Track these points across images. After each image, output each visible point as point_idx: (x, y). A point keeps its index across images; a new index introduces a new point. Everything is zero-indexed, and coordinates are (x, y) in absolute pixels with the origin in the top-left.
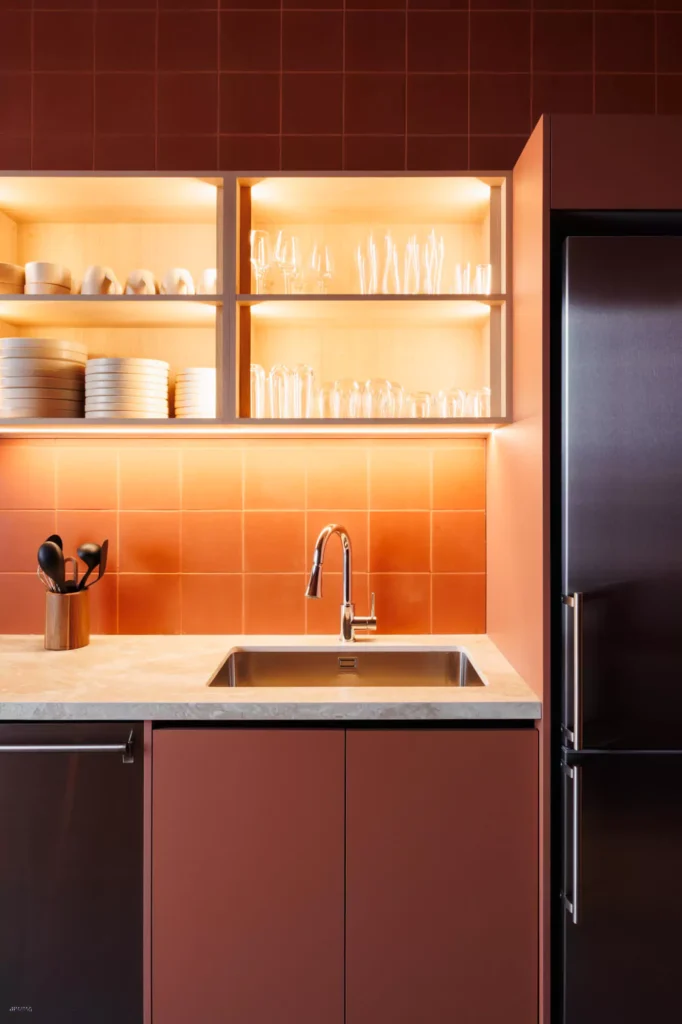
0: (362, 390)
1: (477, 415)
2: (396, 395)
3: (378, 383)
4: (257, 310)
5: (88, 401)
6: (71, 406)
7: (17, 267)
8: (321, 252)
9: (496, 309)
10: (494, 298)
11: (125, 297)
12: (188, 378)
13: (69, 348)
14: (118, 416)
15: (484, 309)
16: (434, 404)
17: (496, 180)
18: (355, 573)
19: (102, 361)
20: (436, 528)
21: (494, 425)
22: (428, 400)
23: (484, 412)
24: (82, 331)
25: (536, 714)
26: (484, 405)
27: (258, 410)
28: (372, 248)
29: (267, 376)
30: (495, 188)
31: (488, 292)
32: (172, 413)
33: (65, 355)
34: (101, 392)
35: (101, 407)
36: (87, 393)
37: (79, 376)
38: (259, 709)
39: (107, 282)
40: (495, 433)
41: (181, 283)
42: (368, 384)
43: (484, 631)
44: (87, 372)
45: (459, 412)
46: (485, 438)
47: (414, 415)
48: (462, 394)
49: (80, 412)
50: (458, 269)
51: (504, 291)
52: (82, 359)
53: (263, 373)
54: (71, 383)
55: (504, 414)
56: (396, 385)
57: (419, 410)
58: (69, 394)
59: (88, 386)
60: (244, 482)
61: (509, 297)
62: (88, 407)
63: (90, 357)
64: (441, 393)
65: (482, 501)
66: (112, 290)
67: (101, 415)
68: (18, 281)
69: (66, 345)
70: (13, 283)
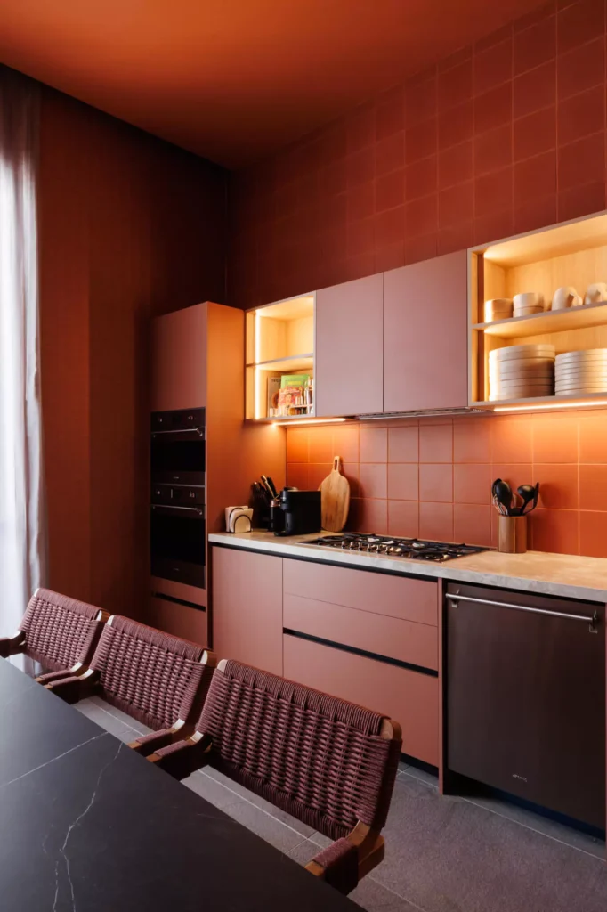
5: (556, 384)
6: (545, 388)
7: (508, 300)
11: (584, 306)
13: (543, 349)
14: (582, 392)
19: (567, 355)
24: (549, 336)
33: (540, 354)
34: (567, 377)
35: (568, 387)
36: (556, 379)
37: (551, 367)
39: (571, 298)
44: (556, 363)
49: (552, 392)
52: (552, 355)
54: (545, 373)
58: (544, 381)
59: (557, 374)
62: (557, 389)
63: (557, 353)
66: (574, 303)
67: (567, 393)
68: (508, 309)
69: (540, 347)
70: (505, 311)
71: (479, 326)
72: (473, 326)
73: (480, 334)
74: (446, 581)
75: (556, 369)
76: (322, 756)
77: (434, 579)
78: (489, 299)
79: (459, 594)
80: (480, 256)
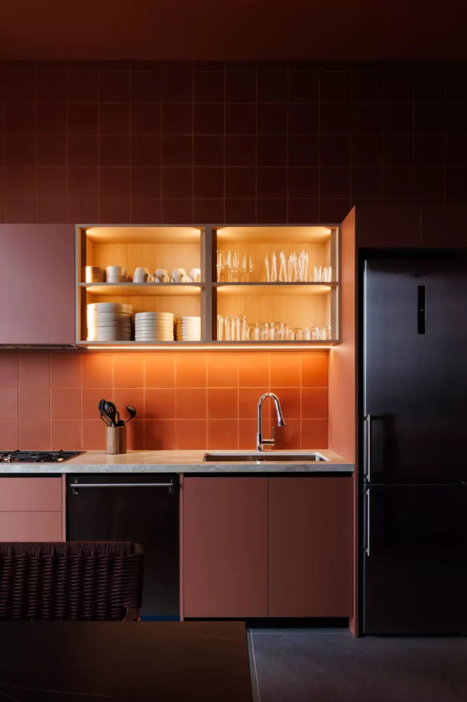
0: (270, 327)
1: (324, 338)
2: (285, 329)
3: (278, 323)
4: (219, 289)
5: (136, 333)
6: (128, 335)
7: (103, 268)
8: (248, 260)
9: (334, 288)
10: (333, 284)
11: (155, 283)
12: (183, 321)
13: (127, 308)
15: (328, 288)
16: (304, 334)
17: (333, 228)
18: (264, 419)
19: (144, 314)
20: (303, 395)
21: (332, 344)
22: (300, 332)
23: (328, 337)
25: (352, 469)
26: (328, 334)
27: (220, 338)
28: (274, 259)
29: (224, 320)
30: (333, 231)
31: (330, 281)
32: (175, 339)
33: (124, 311)
34: (143, 328)
35: (144, 336)
36: (136, 329)
37: (132, 320)
38: (231, 467)
39: (146, 276)
40: (332, 348)
41: (182, 276)
42: (272, 324)
43: (327, 448)
44: (136, 319)
45: (315, 337)
46: (327, 351)
47: (293, 339)
48: (317, 329)
49: (132, 338)
50: (315, 269)
51: (337, 280)
52: (132, 312)
53: (222, 320)
54: (128, 324)
55: (337, 338)
56: (285, 325)
57: (295, 337)
58: (128, 330)
60: (207, 374)
61: (340, 283)
62: (136, 336)
63: (136, 312)
64: (307, 329)
65: (326, 382)
66: (149, 280)
67: (144, 340)
68: (102, 275)
69: (124, 306)
70: (101, 276)
71: (82, 284)
72: (78, 284)
73: (83, 290)
74: (68, 475)
75: (136, 322)
76: (89, 581)
77: (59, 475)
78: (89, 265)
79: (78, 483)
80: (83, 232)
